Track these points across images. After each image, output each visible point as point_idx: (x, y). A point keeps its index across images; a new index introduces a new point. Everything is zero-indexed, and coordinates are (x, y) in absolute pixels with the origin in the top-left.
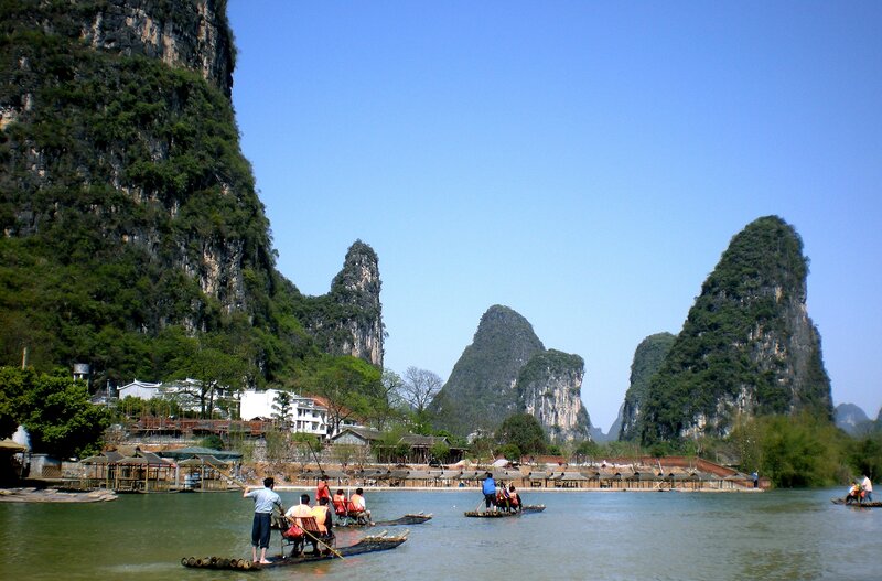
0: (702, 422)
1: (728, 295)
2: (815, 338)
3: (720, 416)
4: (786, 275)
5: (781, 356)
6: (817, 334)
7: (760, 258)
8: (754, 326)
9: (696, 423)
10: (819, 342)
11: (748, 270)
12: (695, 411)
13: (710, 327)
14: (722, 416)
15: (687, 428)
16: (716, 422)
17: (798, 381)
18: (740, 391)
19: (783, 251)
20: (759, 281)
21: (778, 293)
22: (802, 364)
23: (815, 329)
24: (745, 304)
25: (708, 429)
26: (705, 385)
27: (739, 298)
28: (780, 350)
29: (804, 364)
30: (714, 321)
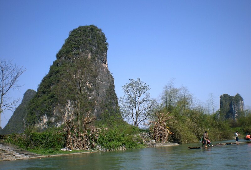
0: (45, 120)
1: (65, 58)
2: (111, 80)
3: (56, 116)
4: (94, 48)
5: (91, 86)
6: (112, 77)
7: (81, 40)
8: (76, 71)
9: (43, 120)
10: (113, 81)
11: (74, 46)
12: (42, 114)
13: (55, 73)
14: (57, 116)
15: (38, 123)
16: (53, 120)
17: (100, 99)
18: (67, 103)
19: (93, 37)
20: (80, 51)
21: (90, 56)
22: (103, 91)
23: (111, 75)
24: (73, 62)
25: (49, 123)
26: (48, 101)
27: (70, 59)
28: (90, 83)
29: (104, 91)
30: (57, 70)
